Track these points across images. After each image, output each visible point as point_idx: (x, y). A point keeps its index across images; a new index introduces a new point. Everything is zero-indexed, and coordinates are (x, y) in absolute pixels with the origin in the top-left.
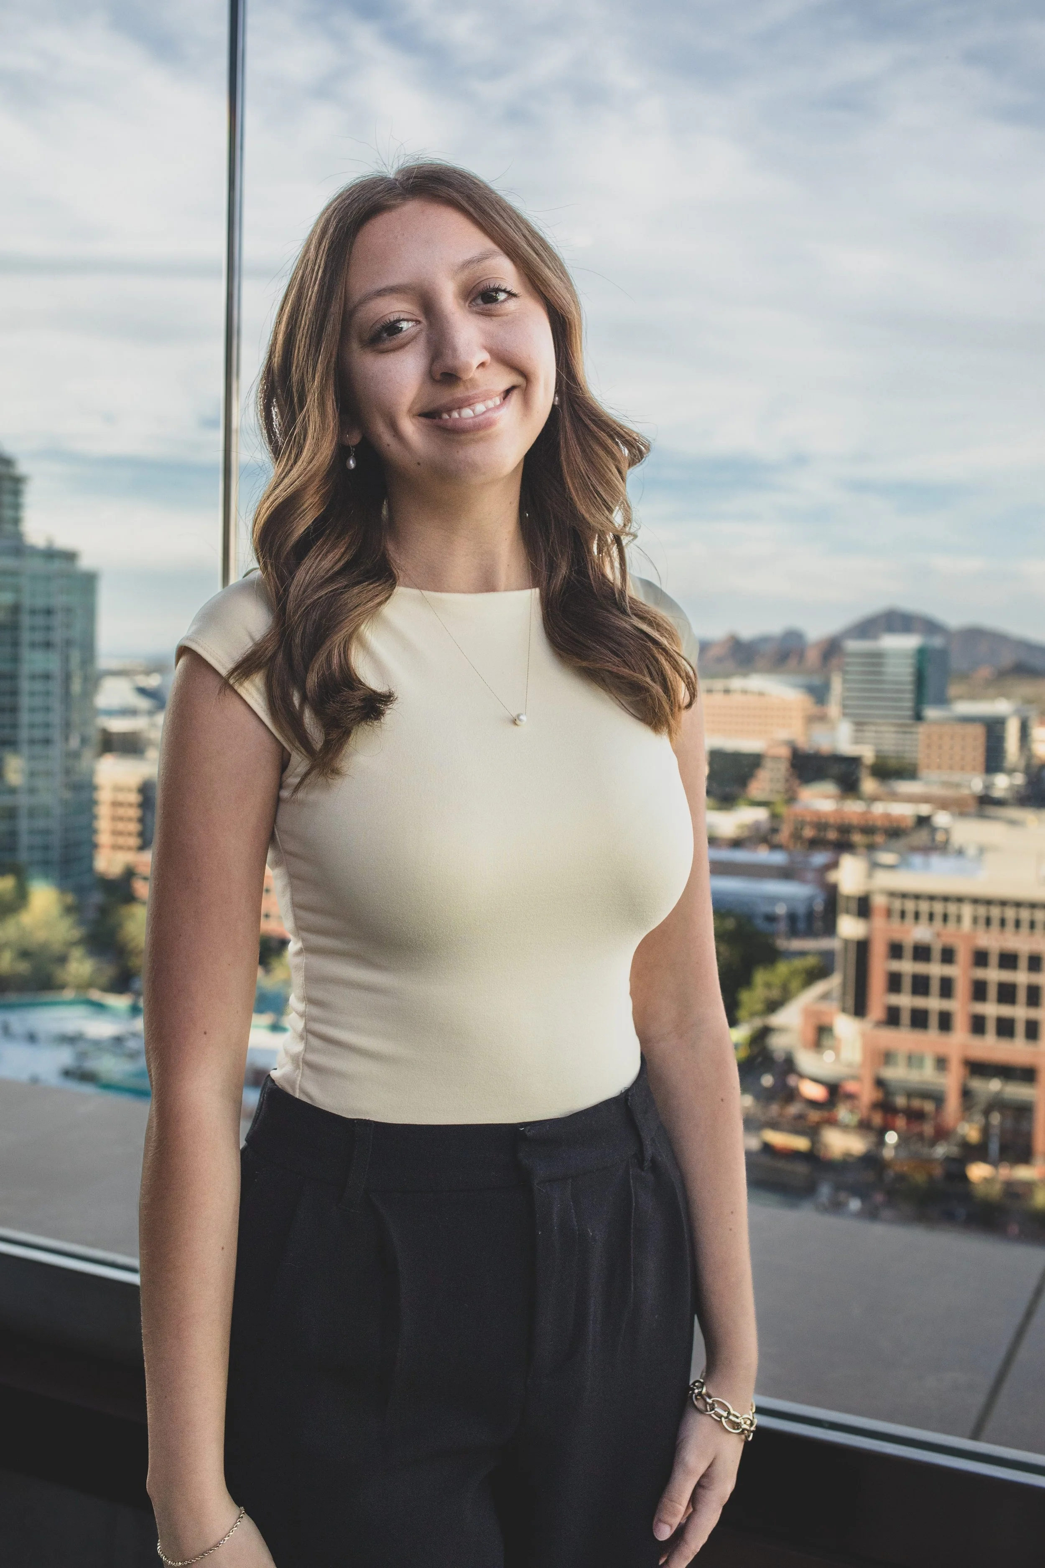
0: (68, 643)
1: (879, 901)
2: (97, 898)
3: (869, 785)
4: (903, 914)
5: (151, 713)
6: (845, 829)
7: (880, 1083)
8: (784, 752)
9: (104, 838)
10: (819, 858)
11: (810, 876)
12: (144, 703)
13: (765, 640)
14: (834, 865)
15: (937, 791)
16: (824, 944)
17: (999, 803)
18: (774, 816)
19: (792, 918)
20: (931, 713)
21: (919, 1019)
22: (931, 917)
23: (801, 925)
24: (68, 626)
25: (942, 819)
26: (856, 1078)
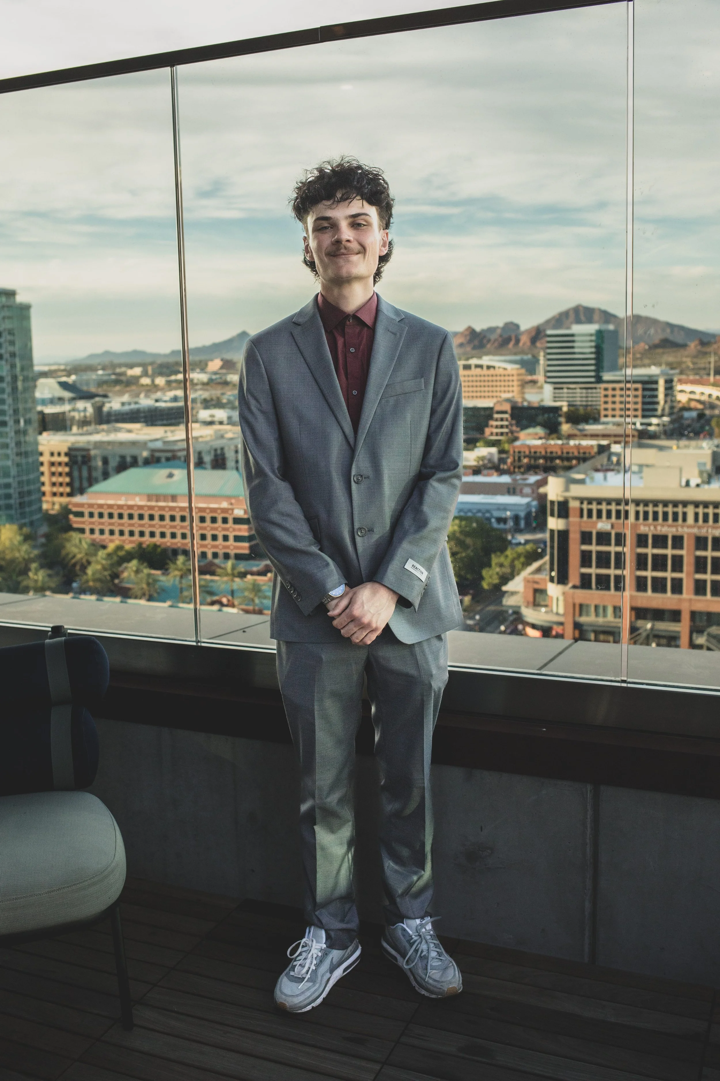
0: (13, 355)
1: (574, 504)
2: (44, 529)
3: (566, 428)
4: (590, 512)
5: (72, 400)
6: (550, 458)
7: (577, 626)
8: (507, 407)
9: (47, 488)
10: (533, 479)
11: (527, 490)
12: (67, 395)
13: (492, 330)
14: (544, 482)
15: (611, 429)
16: (539, 536)
17: (654, 436)
18: (501, 452)
19: (516, 518)
20: (607, 376)
21: (603, 582)
22: (609, 513)
23: (522, 524)
24: (12, 343)
25: (616, 448)
26: (561, 624)
